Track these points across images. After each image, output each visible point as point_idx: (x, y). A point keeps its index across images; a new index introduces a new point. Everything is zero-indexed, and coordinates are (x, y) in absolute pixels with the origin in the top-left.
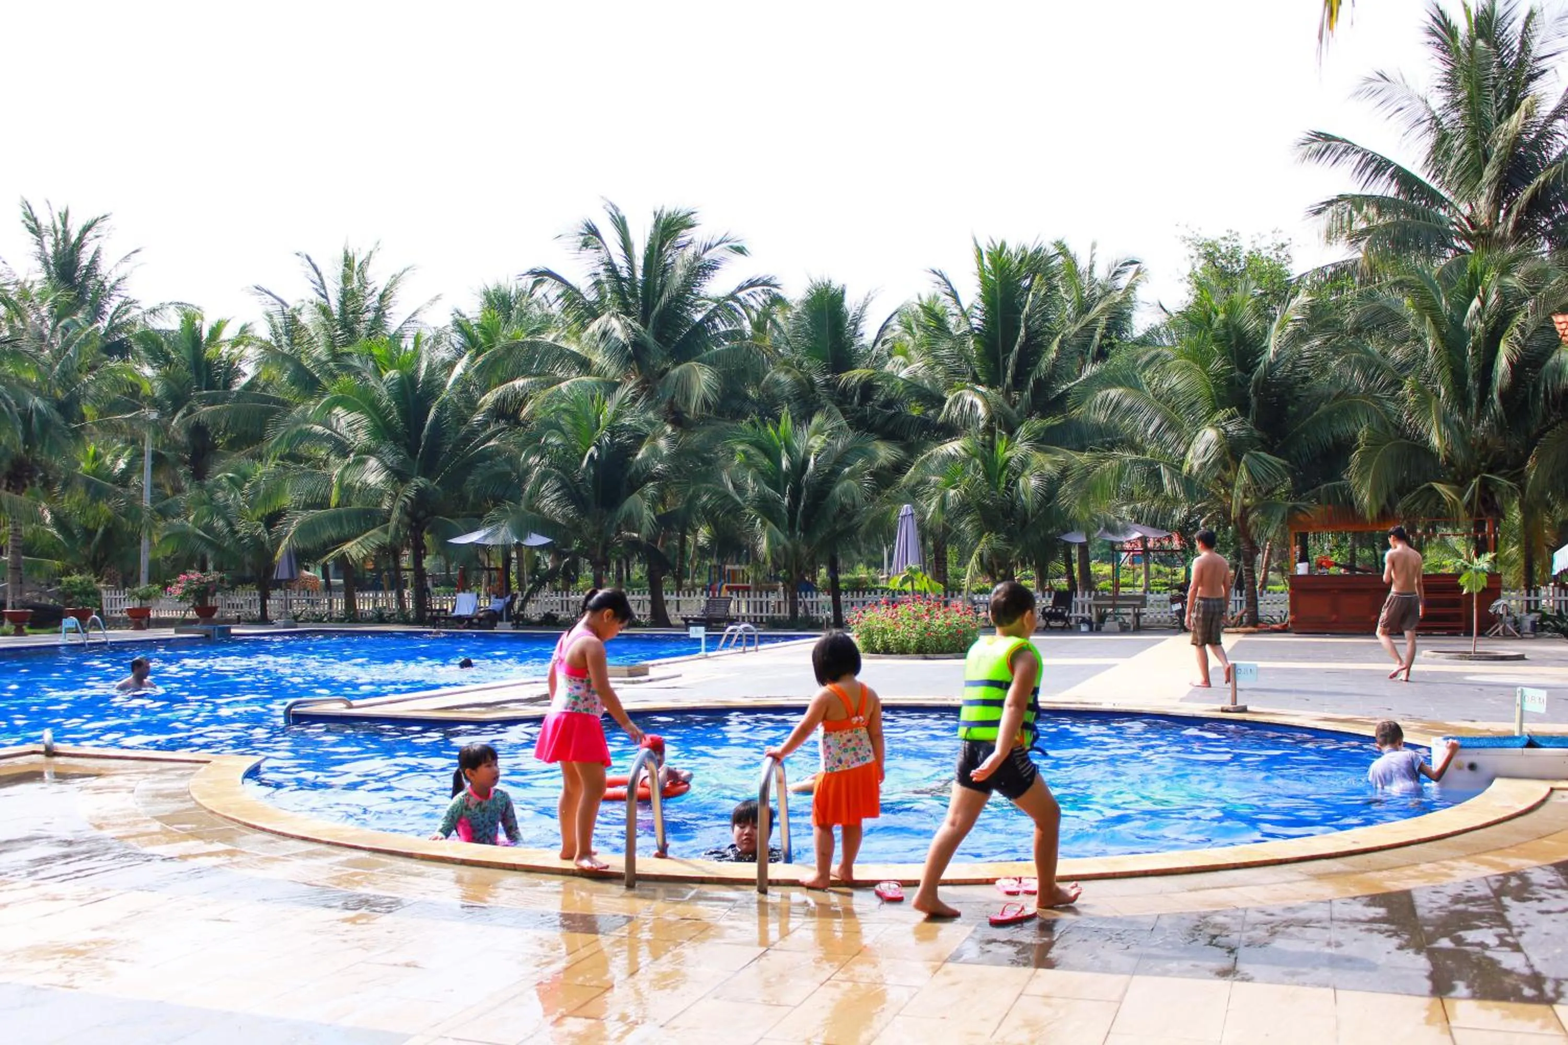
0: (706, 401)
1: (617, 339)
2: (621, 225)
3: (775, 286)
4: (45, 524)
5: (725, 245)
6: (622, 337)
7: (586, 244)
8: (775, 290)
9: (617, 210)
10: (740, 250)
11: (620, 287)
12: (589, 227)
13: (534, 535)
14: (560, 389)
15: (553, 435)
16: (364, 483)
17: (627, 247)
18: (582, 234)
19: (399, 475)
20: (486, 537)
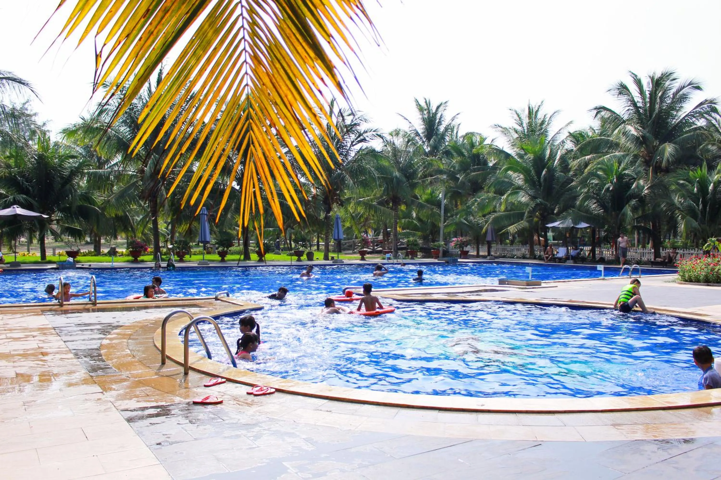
0: (668, 160)
1: (633, 135)
2: (638, 83)
3: (715, 103)
4: (412, 219)
5: (690, 86)
6: (636, 134)
7: (620, 93)
8: (713, 105)
9: (636, 76)
10: (698, 88)
11: (638, 111)
12: (622, 86)
13: (583, 223)
14: (604, 159)
15: (594, 179)
16: (520, 202)
17: (642, 92)
18: (619, 89)
19: (533, 198)
20: (559, 224)
